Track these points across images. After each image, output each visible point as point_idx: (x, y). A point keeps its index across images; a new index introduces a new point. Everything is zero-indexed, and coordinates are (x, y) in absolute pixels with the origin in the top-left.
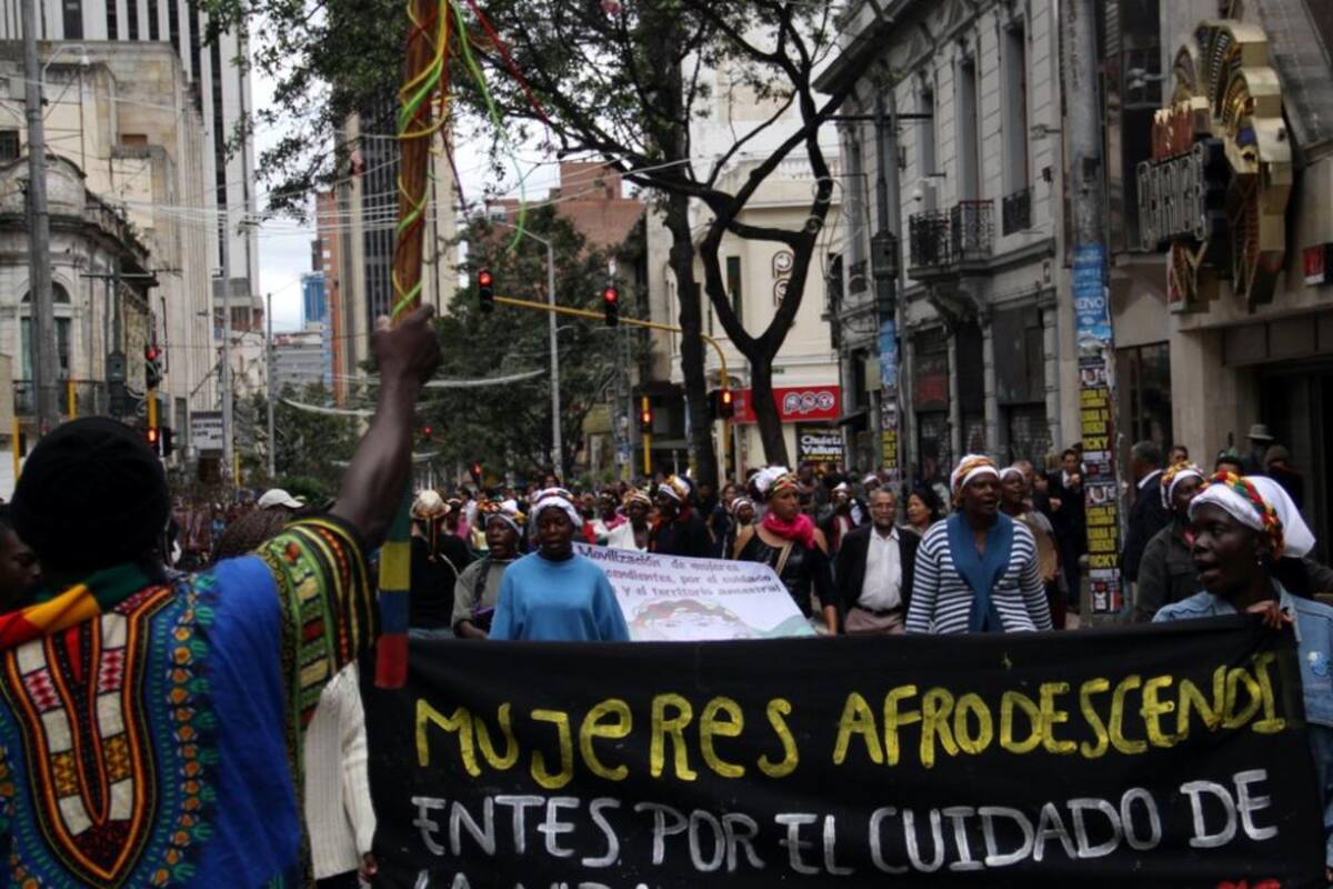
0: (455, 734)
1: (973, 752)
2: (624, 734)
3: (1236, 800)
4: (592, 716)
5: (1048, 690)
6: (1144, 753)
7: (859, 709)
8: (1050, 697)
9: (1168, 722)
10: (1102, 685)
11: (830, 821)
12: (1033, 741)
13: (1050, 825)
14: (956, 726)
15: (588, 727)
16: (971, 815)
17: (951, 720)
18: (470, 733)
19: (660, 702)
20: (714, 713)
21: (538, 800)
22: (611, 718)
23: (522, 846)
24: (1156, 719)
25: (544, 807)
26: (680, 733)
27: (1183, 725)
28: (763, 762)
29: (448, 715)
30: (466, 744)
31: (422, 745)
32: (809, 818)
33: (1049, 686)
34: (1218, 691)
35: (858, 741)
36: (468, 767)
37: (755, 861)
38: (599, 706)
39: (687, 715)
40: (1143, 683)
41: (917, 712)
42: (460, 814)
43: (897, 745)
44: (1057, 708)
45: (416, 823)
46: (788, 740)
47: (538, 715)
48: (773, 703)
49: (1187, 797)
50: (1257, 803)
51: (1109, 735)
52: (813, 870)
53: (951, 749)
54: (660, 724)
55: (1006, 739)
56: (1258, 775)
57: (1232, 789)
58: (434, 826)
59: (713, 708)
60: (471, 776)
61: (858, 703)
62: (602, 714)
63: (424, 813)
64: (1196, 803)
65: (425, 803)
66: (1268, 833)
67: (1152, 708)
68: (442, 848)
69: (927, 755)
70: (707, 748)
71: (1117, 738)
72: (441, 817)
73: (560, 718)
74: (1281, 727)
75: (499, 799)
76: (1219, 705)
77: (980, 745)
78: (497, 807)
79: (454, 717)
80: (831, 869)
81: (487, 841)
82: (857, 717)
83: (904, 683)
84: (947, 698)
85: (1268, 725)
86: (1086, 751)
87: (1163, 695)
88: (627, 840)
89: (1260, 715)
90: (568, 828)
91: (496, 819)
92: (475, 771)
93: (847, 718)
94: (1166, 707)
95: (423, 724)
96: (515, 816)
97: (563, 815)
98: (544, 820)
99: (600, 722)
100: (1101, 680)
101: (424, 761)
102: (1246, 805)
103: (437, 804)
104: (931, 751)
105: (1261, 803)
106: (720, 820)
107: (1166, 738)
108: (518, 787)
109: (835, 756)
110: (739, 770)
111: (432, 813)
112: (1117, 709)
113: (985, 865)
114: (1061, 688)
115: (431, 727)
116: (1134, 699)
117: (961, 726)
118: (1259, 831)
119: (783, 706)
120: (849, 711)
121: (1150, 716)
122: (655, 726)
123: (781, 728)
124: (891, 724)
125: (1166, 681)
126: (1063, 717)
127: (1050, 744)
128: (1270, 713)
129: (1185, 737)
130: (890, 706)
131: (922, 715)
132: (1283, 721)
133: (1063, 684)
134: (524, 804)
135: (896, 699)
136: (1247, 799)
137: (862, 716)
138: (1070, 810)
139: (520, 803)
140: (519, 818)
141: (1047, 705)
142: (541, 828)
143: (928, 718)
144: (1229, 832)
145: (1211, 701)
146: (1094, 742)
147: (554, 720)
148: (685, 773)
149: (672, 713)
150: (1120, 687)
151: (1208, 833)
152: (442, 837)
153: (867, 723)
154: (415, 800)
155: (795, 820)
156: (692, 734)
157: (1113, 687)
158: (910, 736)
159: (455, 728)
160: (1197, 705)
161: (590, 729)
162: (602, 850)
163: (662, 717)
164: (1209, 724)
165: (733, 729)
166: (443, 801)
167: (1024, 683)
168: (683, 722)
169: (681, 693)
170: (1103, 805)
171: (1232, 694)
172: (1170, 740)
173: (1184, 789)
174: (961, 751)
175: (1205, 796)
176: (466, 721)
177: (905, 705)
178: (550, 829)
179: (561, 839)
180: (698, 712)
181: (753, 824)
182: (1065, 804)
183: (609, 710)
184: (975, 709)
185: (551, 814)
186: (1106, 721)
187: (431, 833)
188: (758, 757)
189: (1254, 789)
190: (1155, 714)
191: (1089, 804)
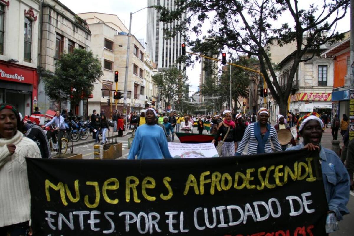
0: (59, 191)
1: (226, 190)
2: (117, 188)
3: (302, 201)
4: (106, 183)
5: (249, 171)
6: (275, 188)
7: (192, 179)
8: (249, 173)
9: (281, 179)
10: (264, 169)
11: (182, 213)
12: (243, 185)
13: (248, 211)
14: (222, 183)
15: (105, 187)
16: (225, 209)
17: (220, 181)
18: (64, 190)
19: (128, 179)
20: (146, 182)
21: (87, 212)
22: (113, 184)
23: (83, 228)
24: (278, 178)
25: (90, 215)
26: (135, 188)
27: (286, 179)
28: (162, 196)
29: (56, 184)
30: (62, 195)
31: (48, 195)
32: (175, 213)
33: (249, 170)
34: (296, 169)
35: (192, 188)
36: (63, 202)
37: (158, 230)
38: (108, 180)
39: (137, 182)
40: (275, 168)
41: (210, 179)
42: (61, 217)
43: (203, 189)
44: (251, 176)
45: (46, 219)
46: (170, 189)
47: (88, 183)
48: (165, 178)
49: (288, 201)
50: (309, 202)
51: (265, 183)
52: (176, 232)
53: (219, 189)
54: (128, 186)
55: (236, 186)
56: (309, 194)
57: (301, 198)
58: (53, 220)
59: (146, 180)
60: (64, 206)
61: (192, 177)
62: (109, 183)
63: (49, 216)
64: (291, 202)
65: (50, 213)
66: (312, 211)
67: (277, 175)
68: (55, 227)
69: (212, 191)
70: (144, 192)
71: (267, 184)
72: (56, 217)
73: (96, 184)
74: (315, 180)
75: (74, 213)
76: (296, 173)
77: (228, 188)
78: (73, 215)
79: (58, 185)
80: (182, 230)
81: (71, 226)
82: (192, 181)
83: (206, 171)
84: (219, 175)
85: (311, 179)
86: (258, 188)
87: (281, 171)
88: (117, 224)
89: (308, 176)
90: (98, 221)
91: (73, 219)
92: (66, 204)
93: (188, 182)
94: (281, 174)
95: (47, 188)
96: (80, 218)
97: (96, 217)
98: (89, 219)
99: (109, 185)
100: (264, 167)
101: (49, 199)
102: (306, 203)
103: (54, 213)
104: (214, 190)
105: (310, 202)
106: (148, 215)
107: (281, 183)
108: (80, 208)
109: (184, 193)
110: (154, 199)
111: (52, 216)
112: (268, 175)
113: (228, 225)
114: (252, 170)
115: (51, 189)
116: (273, 172)
117: (223, 183)
118: (310, 210)
119: (169, 179)
120: (189, 180)
121: (276, 177)
122: (127, 186)
123: (167, 185)
124: (202, 183)
125: (281, 167)
126: (252, 179)
127: (248, 186)
128: (311, 176)
129: (286, 183)
130: (202, 178)
131: (211, 180)
132: (315, 178)
133: (253, 169)
134: (82, 214)
135: (204, 176)
136: (306, 201)
137: (193, 181)
138: (254, 205)
139: (81, 214)
140: (81, 219)
141: (248, 175)
142: (89, 222)
143: (213, 181)
144: (301, 211)
145: (294, 172)
146: (260, 185)
147: (93, 185)
148: (137, 200)
149: (132, 182)
150: (269, 169)
151: (295, 211)
152: (56, 224)
153: (195, 183)
154: (46, 212)
155: (171, 214)
156: (139, 188)
157: (267, 169)
158: (207, 187)
159: (59, 189)
160: (290, 174)
161: (106, 187)
162: (109, 228)
163: (129, 183)
164: (293, 179)
165: (153, 186)
166: (56, 212)
167: (242, 169)
168: (136, 184)
169: (135, 176)
170: (263, 203)
171: (300, 170)
172: (282, 184)
173: (287, 198)
174: (222, 189)
175: (294, 200)
176: (62, 187)
177: (206, 178)
178: (92, 222)
179: (96, 225)
180: (141, 181)
181: (158, 216)
182: (252, 204)
183: (112, 181)
184: (227, 178)
185: (92, 217)
186: (264, 179)
187: (52, 223)
188: (160, 194)
189: (308, 198)
190: (278, 176)
191: (259, 203)
